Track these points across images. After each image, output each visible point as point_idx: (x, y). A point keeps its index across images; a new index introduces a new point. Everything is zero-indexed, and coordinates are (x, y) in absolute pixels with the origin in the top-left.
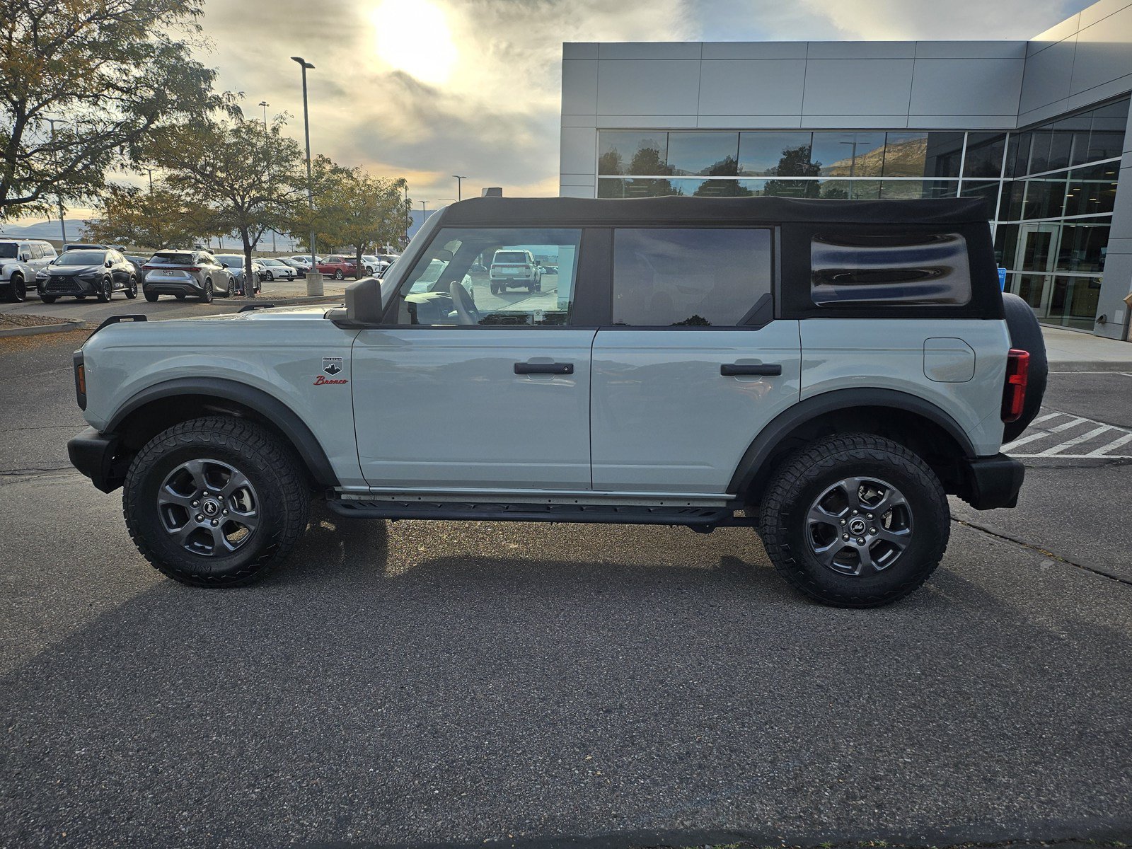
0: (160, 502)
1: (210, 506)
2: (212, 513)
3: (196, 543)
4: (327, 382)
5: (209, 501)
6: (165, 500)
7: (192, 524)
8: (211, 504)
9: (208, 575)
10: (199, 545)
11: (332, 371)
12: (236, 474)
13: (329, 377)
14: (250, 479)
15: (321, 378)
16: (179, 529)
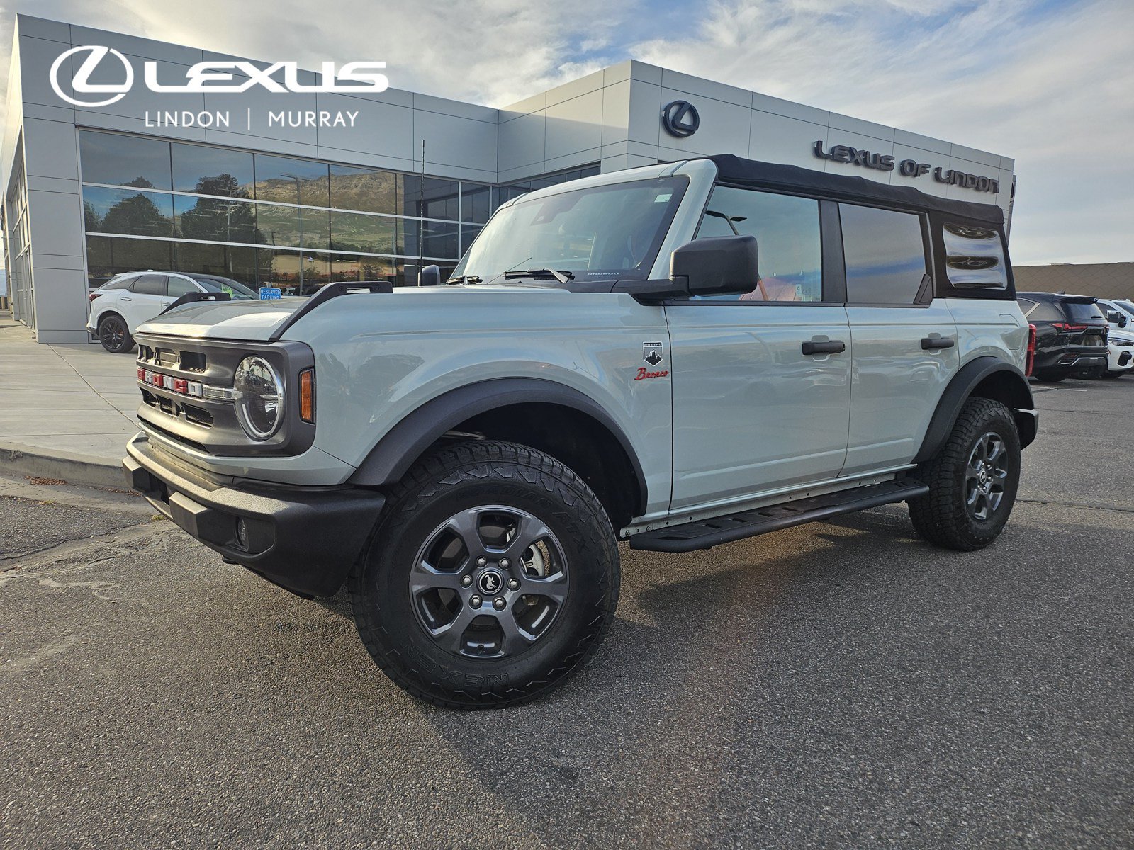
0: (414, 590)
1: (490, 580)
2: (493, 589)
3: (470, 644)
4: (648, 376)
5: (486, 572)
6: (419, 584)
7: (467, 614)
8: (491, 575)
9: (507, 686)
10: (476, 645)
11: (653, 360)
12: (528, 520)
13: (651, 368)
14: (549, 525)
15: (642, 370)
16: (447, 627)
